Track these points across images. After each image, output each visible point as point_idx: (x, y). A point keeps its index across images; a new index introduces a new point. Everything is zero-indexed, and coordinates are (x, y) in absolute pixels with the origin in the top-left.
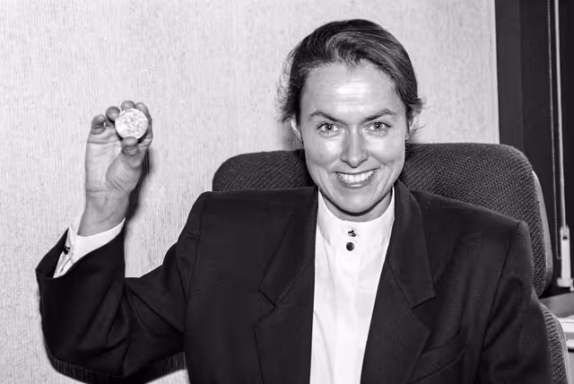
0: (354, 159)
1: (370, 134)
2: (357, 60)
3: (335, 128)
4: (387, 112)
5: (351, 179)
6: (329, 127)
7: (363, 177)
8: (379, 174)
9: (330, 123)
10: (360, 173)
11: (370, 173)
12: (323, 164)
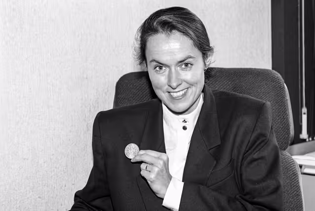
0: (174, 84)
1: (182, 70)
2: (171, 31)
3: (164, 68)
4: (190, 57)
5: (175, 95)
6: (161, 68)
7: (181, 93)
8: (190, 91)
9: (161, 65)
10: (179, 91)
11: (185, 90)
12: (160, 88)
